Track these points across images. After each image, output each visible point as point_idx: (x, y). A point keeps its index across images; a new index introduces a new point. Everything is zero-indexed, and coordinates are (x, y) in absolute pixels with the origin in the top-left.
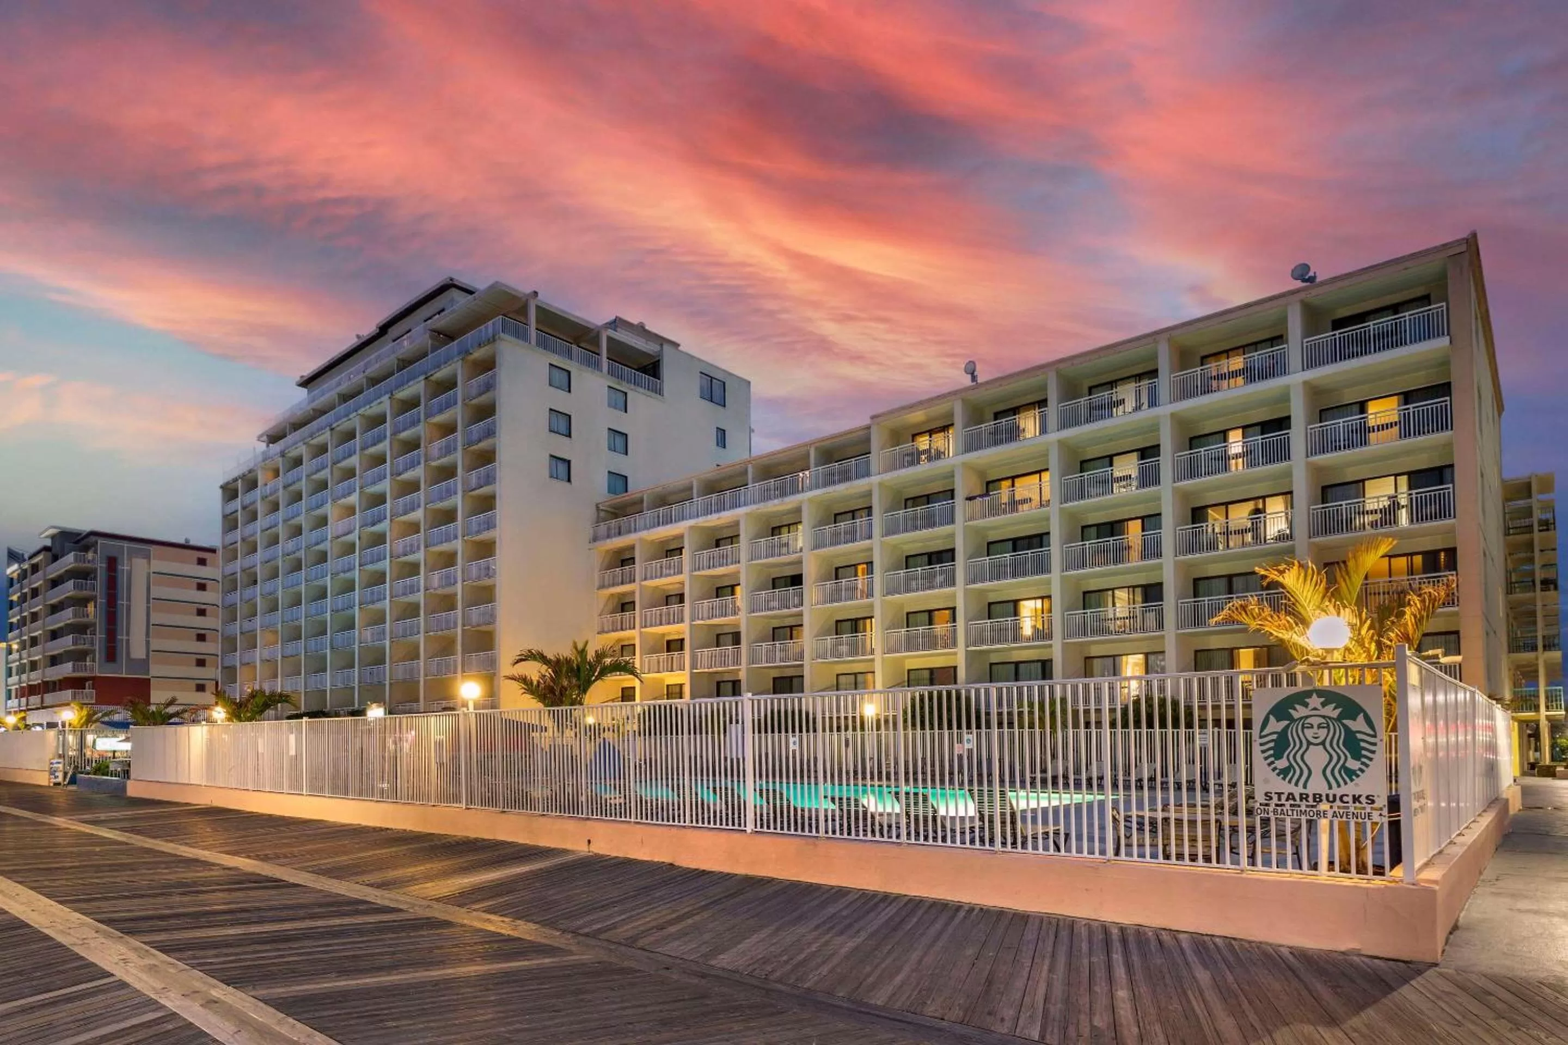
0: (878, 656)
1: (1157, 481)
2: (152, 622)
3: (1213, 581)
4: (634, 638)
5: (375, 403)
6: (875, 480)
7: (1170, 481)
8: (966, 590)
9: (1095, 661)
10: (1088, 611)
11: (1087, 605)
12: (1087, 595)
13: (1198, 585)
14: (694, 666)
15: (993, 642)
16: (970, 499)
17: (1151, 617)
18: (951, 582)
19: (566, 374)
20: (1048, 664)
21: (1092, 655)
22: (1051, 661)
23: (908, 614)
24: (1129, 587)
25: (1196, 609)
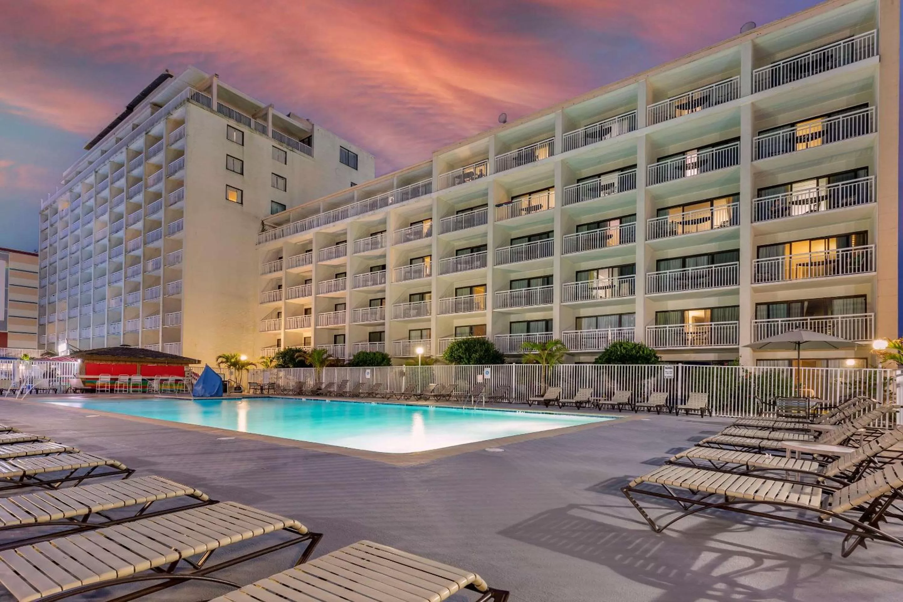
0: (433, 317)
1: (633, 186)
2: (9, 298)
3: (671, 261)
4: (281, 308)
5: (119, 152)
6: (434, 195)
7: (644, 185)
8: (493, 269)
9: (583, 319)
10: (580, 282)
11: (578, 279)
12: (579, 274)
13: (660, 264)
14: (316, 324)
15: (511, 306)
16: (498, 206)
17: (625, 286)
18: (484, 265)
19: (241, 133)
20: (550, 322)
21: (581, 316)
22: (552, 320)
23: (456, 289)
24: (609, 268)
25: (658, 280)
